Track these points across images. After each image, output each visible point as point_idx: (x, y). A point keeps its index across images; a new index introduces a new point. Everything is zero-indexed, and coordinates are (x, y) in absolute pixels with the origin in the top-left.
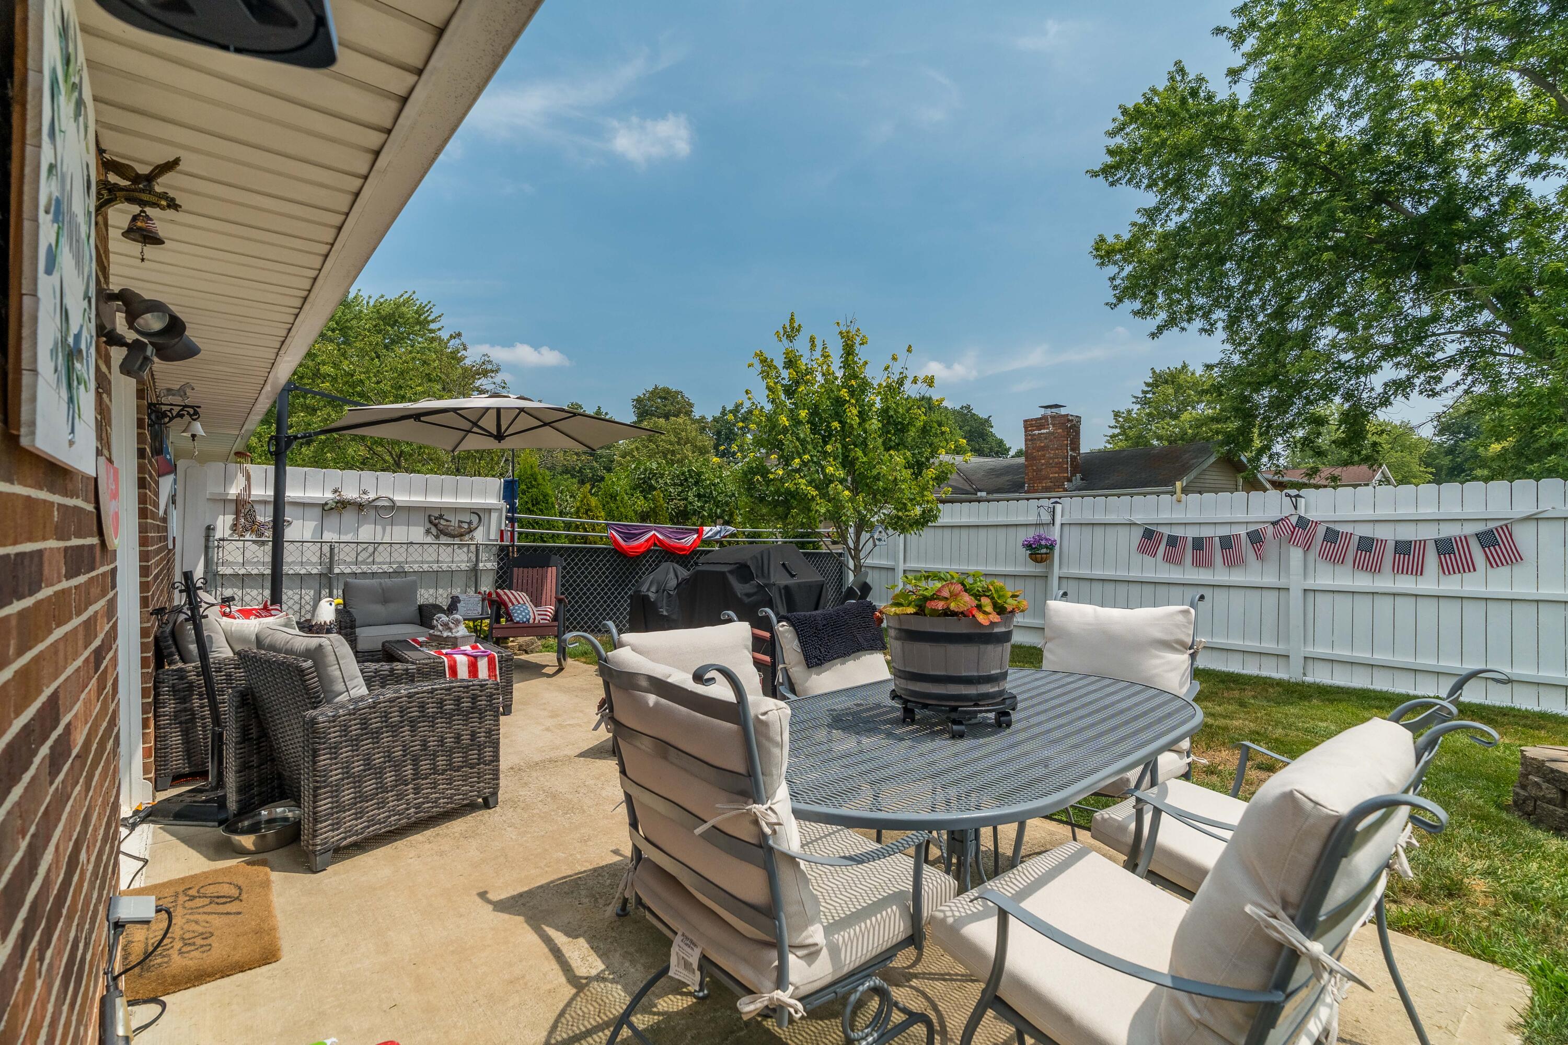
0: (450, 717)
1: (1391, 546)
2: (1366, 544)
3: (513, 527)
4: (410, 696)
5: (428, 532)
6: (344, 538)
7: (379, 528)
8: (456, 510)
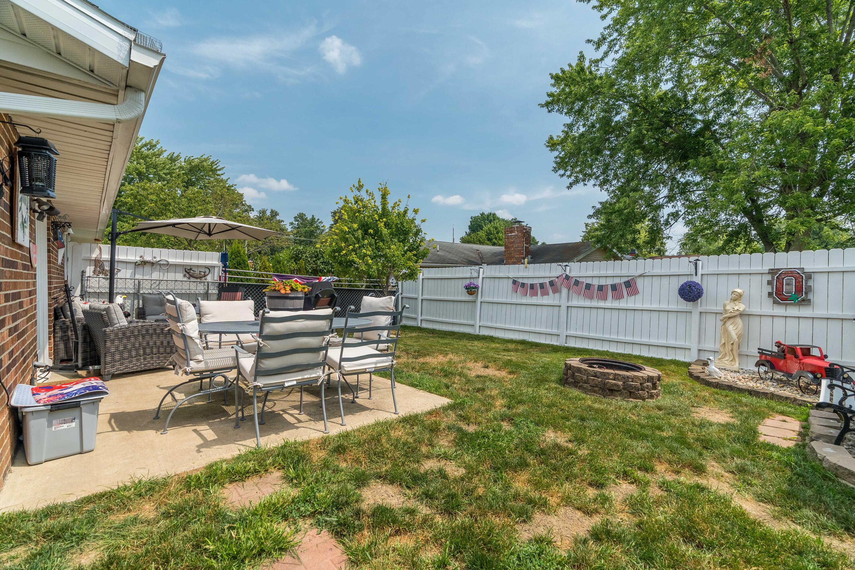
0: (158, 335)
1: (596, 287)
2: (588, 286)
3: (226, 274)
4: (142, 326)
5: (185, 276)
6: (145, 278)
7: (161, 274)
8: (198, 266)
